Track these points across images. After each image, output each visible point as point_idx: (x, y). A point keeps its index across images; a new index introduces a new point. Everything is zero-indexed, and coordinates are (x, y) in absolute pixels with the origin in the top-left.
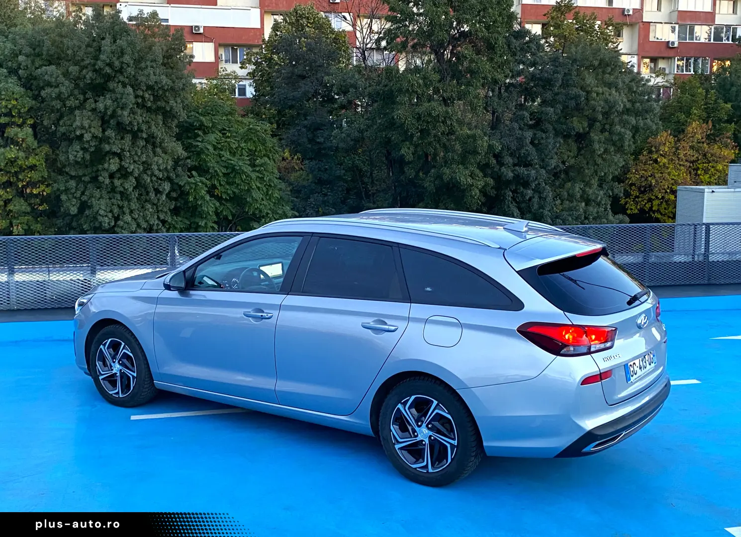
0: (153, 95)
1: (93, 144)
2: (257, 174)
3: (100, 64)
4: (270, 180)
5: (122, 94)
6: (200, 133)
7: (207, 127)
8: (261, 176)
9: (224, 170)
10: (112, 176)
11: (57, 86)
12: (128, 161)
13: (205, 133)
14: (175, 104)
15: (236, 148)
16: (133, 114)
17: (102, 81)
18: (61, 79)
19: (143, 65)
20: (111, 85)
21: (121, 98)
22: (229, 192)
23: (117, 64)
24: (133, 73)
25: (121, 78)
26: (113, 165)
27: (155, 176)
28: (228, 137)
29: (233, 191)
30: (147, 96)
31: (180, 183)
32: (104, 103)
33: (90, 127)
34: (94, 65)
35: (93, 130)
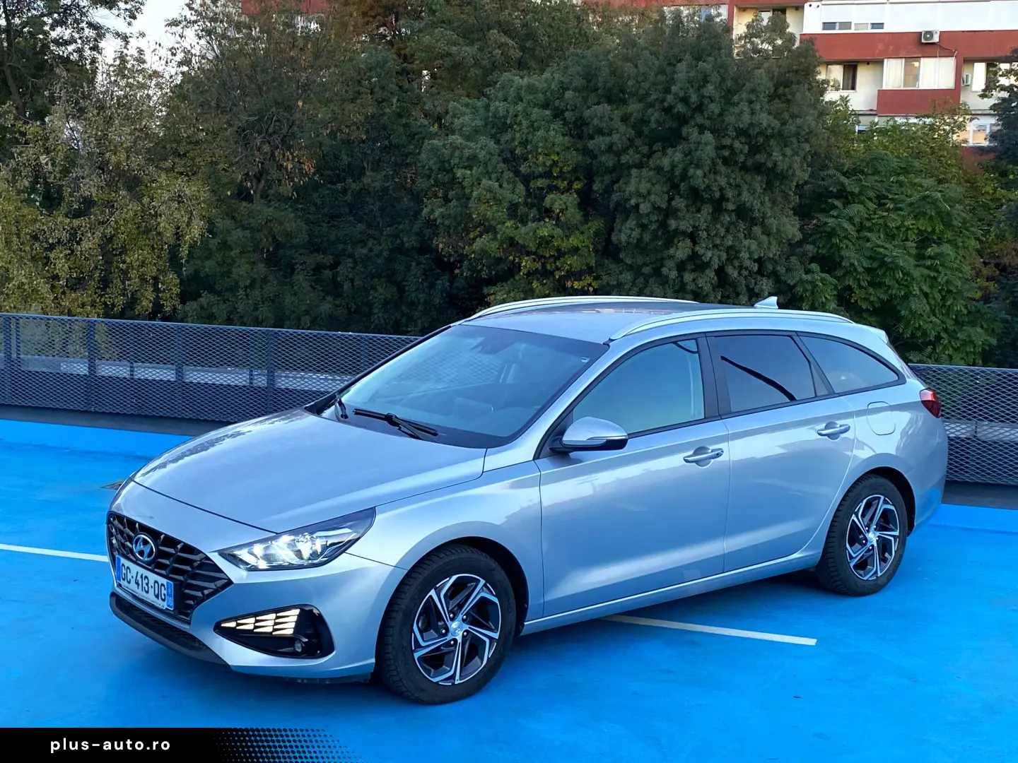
0: (749, 144)
1: (654, 218)
2: (926, 272)
3: (670, 98)
4: (948, 282)
5: (699, 143)
6: (836, 203)
7: (852, 193)
8: (932, 274)
9: (866, 264)
10: (681, 267)
11: (610, 134)
12: (704, 245)
13: (847, 203)
14: (781, 158)
15: (898, 228)
16: (715, 173)
17: (675, 125)
18: (617, 123)
19: (736, 98)
20: (685, 131)
21: (696, 150)
22: (872, 298)
23: (694, 98)
24: (717, 111)
25: (699, 119)
26: (681, 250)
27: (746, 269)
28: (888, 210)
29: (878, 298)
30: (737, 145)
31: (789, 282)
32: (672, 158)
33: (649, 193)
34: (663, 101)
35: (653, 198)
